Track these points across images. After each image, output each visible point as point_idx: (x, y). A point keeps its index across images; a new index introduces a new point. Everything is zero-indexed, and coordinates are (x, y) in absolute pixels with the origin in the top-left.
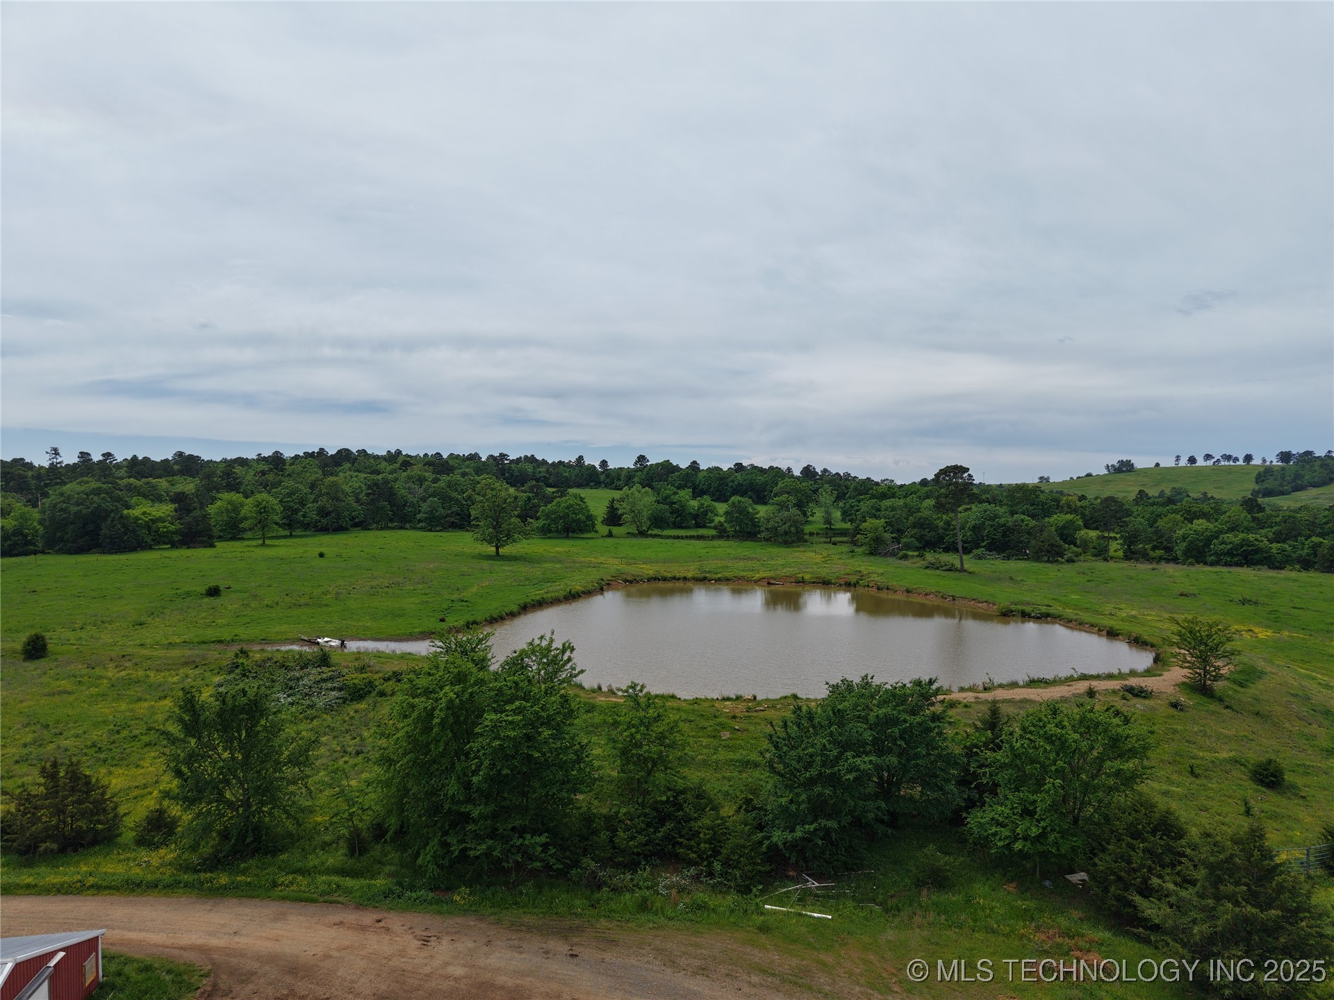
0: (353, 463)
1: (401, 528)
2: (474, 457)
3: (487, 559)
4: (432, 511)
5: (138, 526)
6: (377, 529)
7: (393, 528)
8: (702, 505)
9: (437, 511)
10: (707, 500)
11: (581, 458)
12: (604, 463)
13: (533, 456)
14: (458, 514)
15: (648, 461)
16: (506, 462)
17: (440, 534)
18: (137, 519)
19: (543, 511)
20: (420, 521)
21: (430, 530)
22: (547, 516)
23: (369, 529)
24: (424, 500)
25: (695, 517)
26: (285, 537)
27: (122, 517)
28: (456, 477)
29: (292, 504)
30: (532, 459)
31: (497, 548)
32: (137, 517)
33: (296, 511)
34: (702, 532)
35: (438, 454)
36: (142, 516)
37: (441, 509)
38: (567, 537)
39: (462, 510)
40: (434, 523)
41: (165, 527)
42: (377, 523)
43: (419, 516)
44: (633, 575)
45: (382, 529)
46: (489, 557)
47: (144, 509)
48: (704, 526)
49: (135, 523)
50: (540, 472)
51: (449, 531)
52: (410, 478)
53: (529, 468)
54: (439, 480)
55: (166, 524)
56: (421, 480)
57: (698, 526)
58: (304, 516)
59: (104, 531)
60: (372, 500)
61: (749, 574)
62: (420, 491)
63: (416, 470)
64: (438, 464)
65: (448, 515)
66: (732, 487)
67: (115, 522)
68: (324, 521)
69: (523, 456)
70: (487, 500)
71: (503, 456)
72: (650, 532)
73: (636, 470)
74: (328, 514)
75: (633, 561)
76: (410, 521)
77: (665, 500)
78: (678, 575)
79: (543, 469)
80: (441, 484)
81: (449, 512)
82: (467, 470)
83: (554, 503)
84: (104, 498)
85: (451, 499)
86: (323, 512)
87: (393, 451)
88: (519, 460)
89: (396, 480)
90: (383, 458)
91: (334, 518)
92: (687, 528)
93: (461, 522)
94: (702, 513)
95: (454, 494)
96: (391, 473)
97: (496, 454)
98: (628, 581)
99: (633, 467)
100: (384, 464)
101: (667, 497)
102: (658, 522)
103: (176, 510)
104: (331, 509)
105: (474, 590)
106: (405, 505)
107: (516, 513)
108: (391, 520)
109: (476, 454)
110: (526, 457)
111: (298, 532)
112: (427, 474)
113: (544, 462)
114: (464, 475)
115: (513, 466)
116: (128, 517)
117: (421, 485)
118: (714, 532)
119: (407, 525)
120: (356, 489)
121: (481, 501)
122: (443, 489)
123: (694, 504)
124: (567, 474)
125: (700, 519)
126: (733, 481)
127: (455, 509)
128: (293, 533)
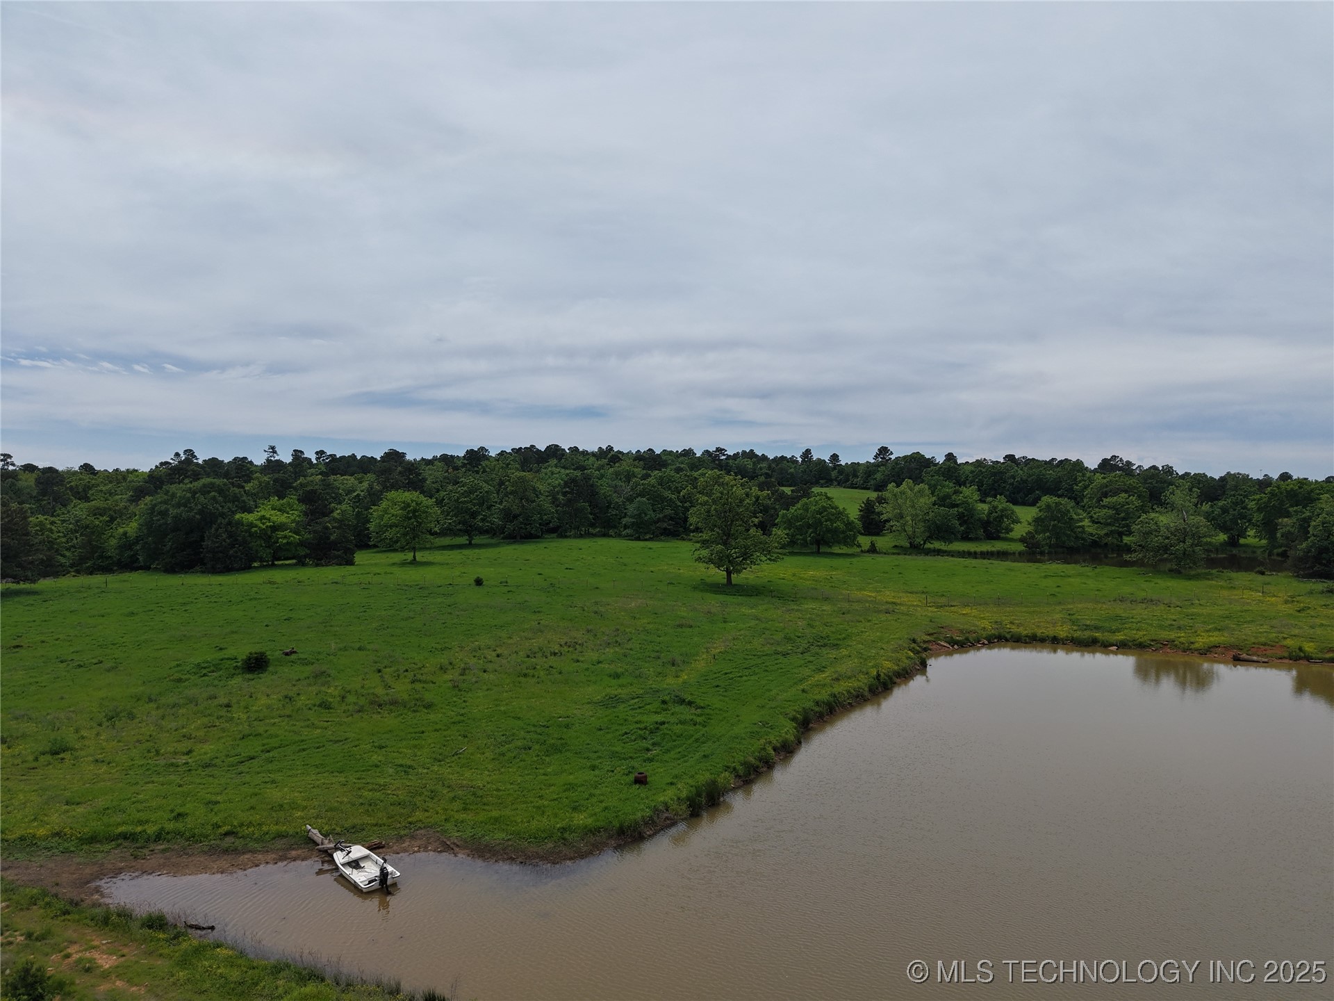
0: (560, 460)
1: (605, 535)
2: (688, 453)
3: (716, 592)
4: (640, 514)
5: (251, 535)
6: (575, 537)
7: (594, 535)
8: (995, 508)
9: (646, 515)
10: (1001, 502)
11: (808, 452)
12: (835, 457)
13: (752, 451)
14: (671, 519)
15: (892, 453)
16: (723, 457)
17: (649, 544)
18: (251, 525)
19: (784, 516)
20: (626, 527)
21: (638, 539)
22: (789, 523)
23: (566, 537)
24: (630, 500)
25: (986, 524)
26: (460, 547)
27: (230, 523)
28: (669, 472)
29: (469, 505)
30: (751, 455)
31: (729, 573)
32: (252, 523)
33: (474, 515)
34: (998, 546)
35: (650, 450)
36: (258, 523)
37: (651, 512)
38: (818, 553)
39: (676, 514)
40: (643, 530)
41: (285, 537)
42: (578, 528)
43: (624, 521)
44: (961, 631)
45: (581, 536)
46: (715, 588)
47: (263, 513)
48: (998, 538)
49: (248, 531)
50: (761, 469)
51: (660, 540)
52: (617, 474)
53: (749, 464)
54: (650, 476)
55: (287, 533)
56: (629, 477)
57: (991, 537)
58: (483, 520)
59: (207, 543)
60: (569, 500)
61: (1181, 637)
62: (627, 489)
63: (625, 466)
64: (650, 460)
65: (659, 520)
66: (1012, 484)
67: (220, 531)
68: (510, 526)
69: (740, 451)
70: (714, 502)
71: (719, 450)
72: (928, 545)
73: (877, 465)
74: (515, 517)
75: (943, 600)
76: (615, 527)
77: (943, 501)
78: (1039, 632)
79: (764, 465)
80: (652, 480)
81: (661, 516)
82: (682, 466)
83: (799, 505)
84: (214, 498)
85: (663, 499)
86: (508, 516)
87: (604, 448)
88: (736, 455)
89: (602, 476)
90: (593, 454)
91: (521, 523)
92: (976, 539)
93: (676, 528)
94: (995, 519)
95: (667, 494)
96: (598, 469)
97: (712, 449)
98: (956, 643)
99: (873, 461)
100: (592, 459)
101: (948, 496)
102: (940, 531)
103: (306, 514)
104: (517, 512)
105: (701, 664)
106: (608, 507)
107: (756, 521)
108: (593, 525)
109: (691, 450)
110: (744, 452)
111: (477, 540)
112: (636, 470)
113: (764, 457)
114: (678, 470)
115: (731, 461)
116: (240, 523)
117: (629, 481)
118: (1020, 547)
119: (611, 532)
120: (554, 487)
121: (705, 503)
122: (653, 486)
123: (984, 508)
124: (792, 470)
125: (993, 529)
126: (1013, 477)
127: (668, 511)
128: (473, 542)
